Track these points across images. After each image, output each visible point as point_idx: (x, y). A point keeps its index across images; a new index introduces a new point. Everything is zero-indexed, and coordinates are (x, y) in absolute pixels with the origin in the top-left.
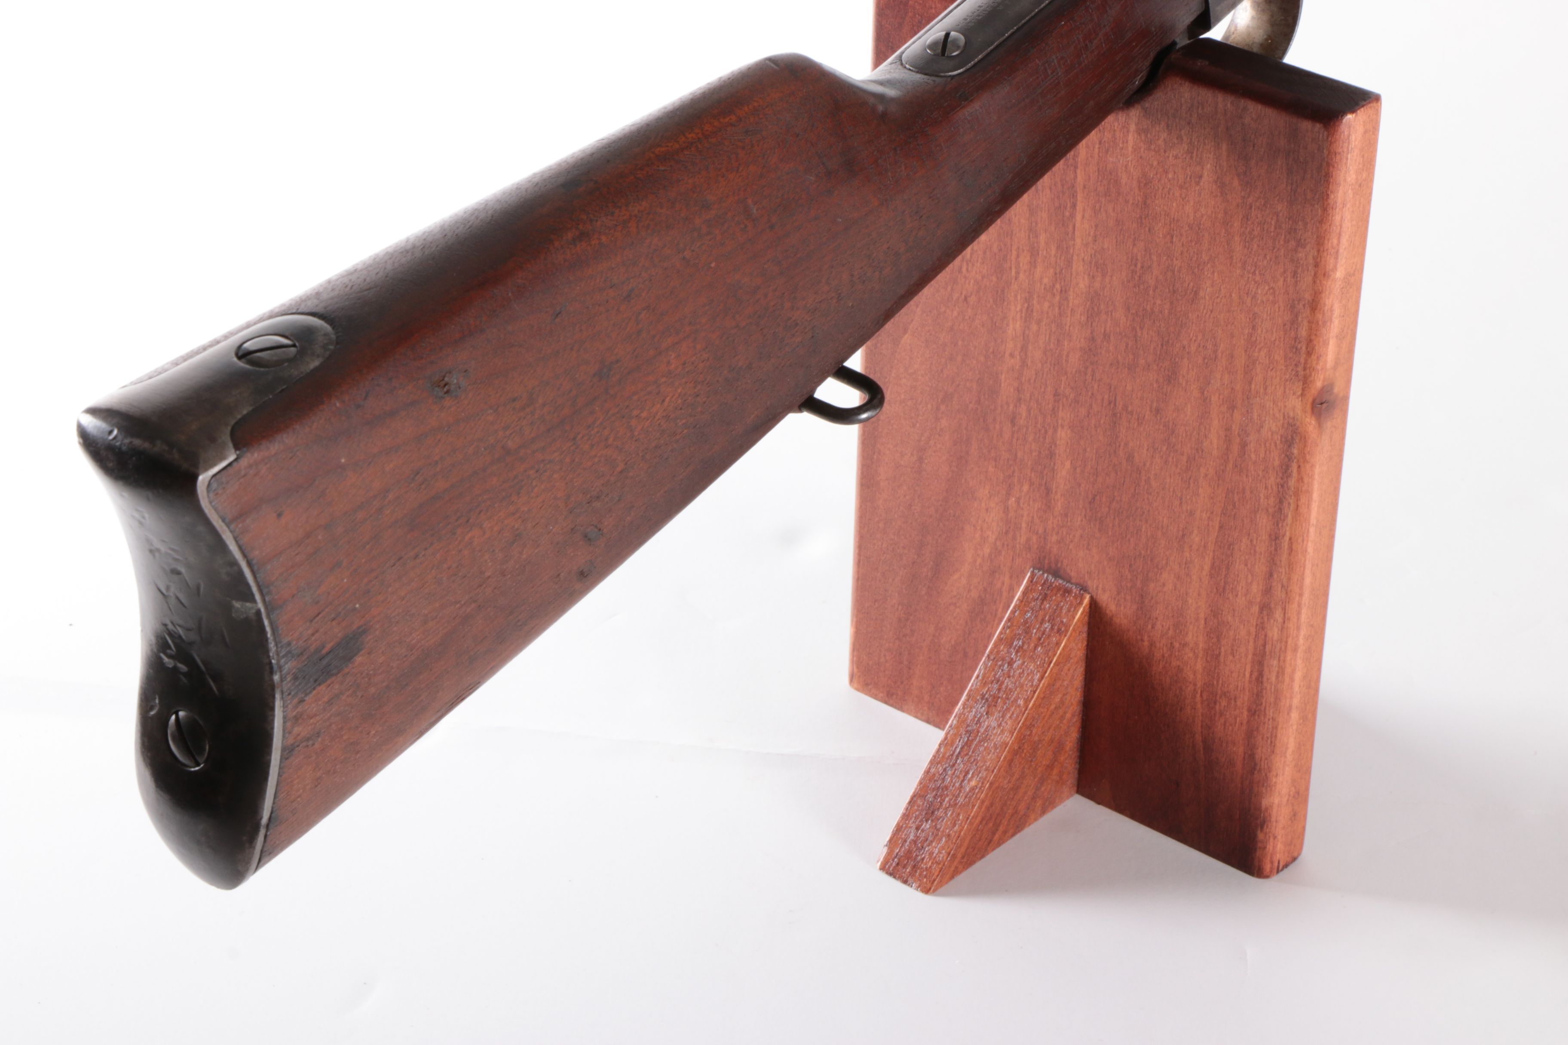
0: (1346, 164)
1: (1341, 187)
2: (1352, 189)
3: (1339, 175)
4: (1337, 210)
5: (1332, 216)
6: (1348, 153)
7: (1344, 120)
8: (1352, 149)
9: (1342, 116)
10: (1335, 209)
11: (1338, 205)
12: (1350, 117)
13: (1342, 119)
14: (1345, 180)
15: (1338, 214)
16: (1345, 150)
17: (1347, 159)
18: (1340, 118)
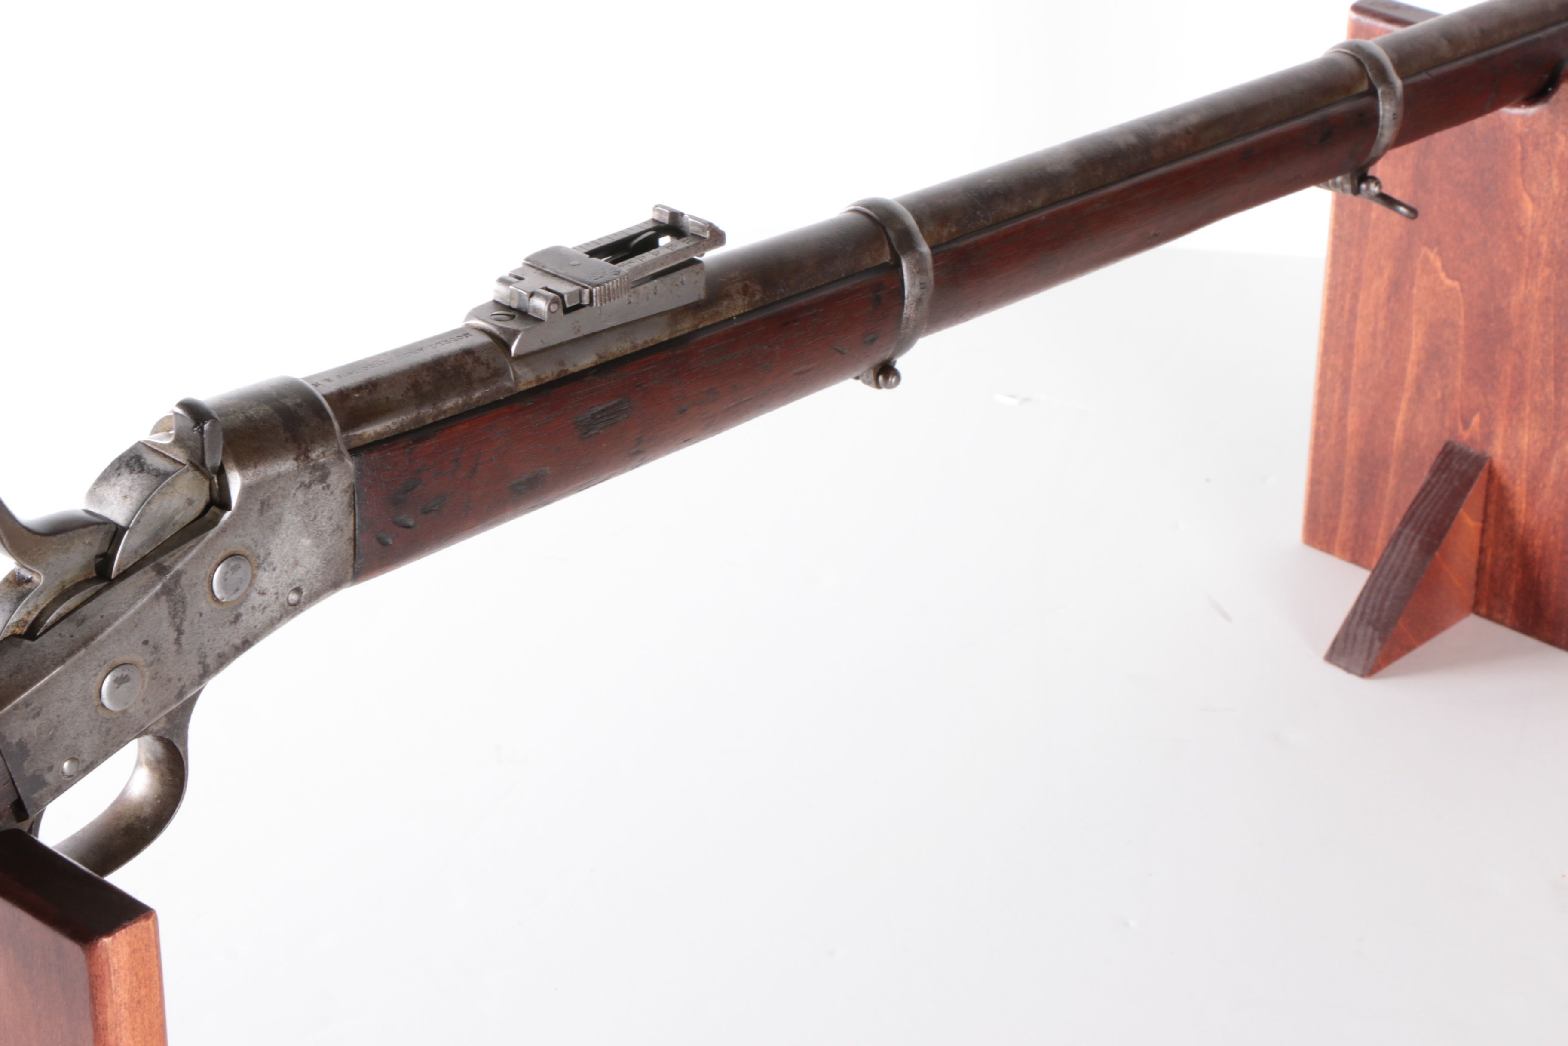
0: (110, 986)
1: (109, 1009)
2: (126, 1008)
3: (105, 997)
4: (109, 1030)
5: (105, 1037)
6: (110, 976)
7: (99, 945)
8: (115, 971)
9: (97, 939)
10: (107, 1030)
11: (109, 1026)
12: (107, 940)
13: (97, 943)
14: (112, 1001)
15: (111, 1034)
16: (107, 973)
17: (110, 981)
18: (94, 942)
